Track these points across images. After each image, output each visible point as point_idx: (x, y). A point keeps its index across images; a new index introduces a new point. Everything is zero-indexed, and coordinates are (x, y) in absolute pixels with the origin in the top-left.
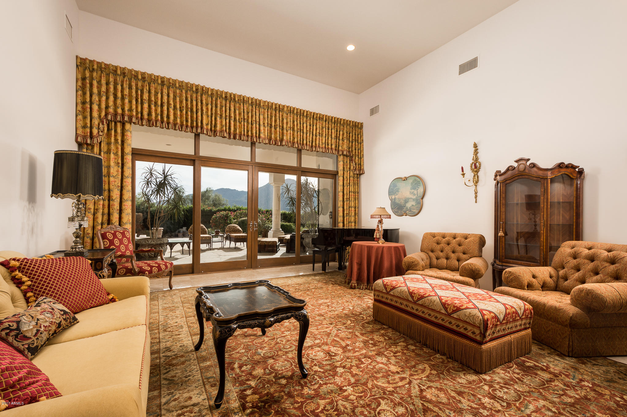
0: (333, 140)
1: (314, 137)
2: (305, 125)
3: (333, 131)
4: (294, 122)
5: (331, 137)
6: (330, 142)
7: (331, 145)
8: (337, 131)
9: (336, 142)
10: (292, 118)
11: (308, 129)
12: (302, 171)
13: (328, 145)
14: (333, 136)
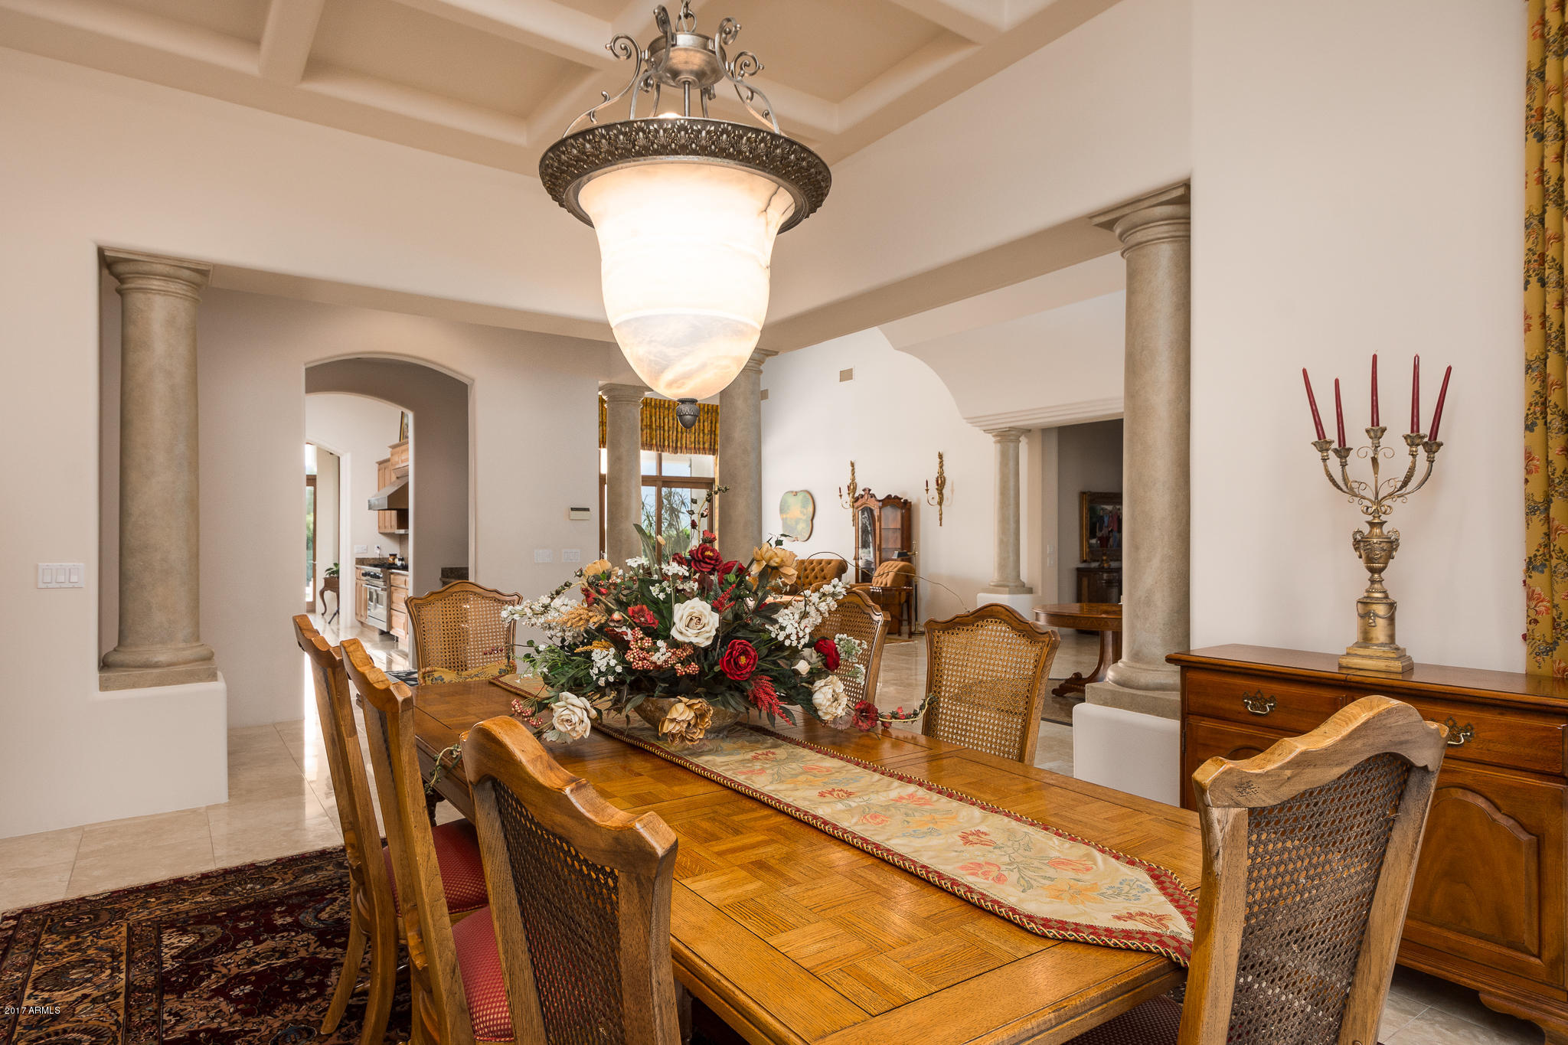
0: (706, 437)
1: (679, 435)
2: (666, 420)
3: (706, 424)
4: (651, 417)
5: (704, 433)
6: (701, 439)
7: (704, 443)
8: (711, 423)
9: (711, 438)
10: (648, 413)
11: (671, 425)
12: (663, 482)
13: (699, 443)
14: (706, 431)
